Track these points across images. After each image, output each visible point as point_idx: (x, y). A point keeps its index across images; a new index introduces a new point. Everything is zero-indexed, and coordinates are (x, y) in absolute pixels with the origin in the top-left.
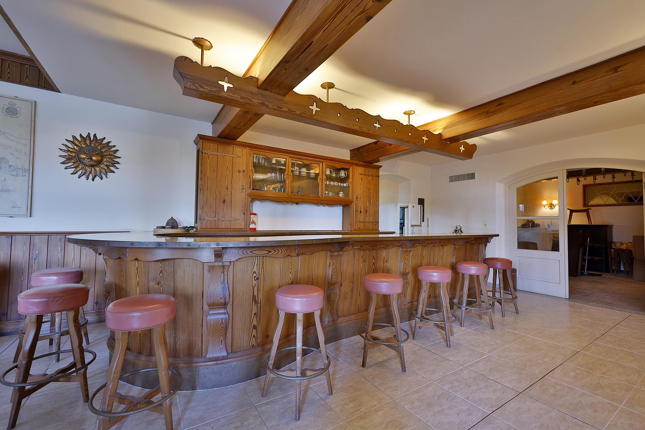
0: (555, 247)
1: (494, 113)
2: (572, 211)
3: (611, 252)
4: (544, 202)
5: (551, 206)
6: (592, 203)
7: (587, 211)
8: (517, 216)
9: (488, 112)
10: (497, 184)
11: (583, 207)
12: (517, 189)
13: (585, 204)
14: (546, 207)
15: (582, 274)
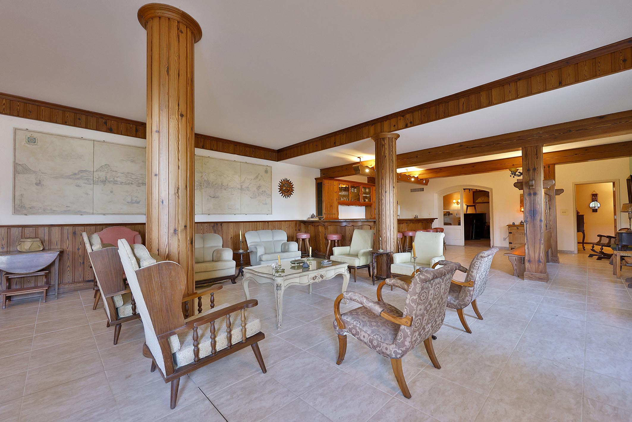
0: (459, 224)
1: (439, 172)
2: (468, 206)
3: (485, 227)
4: (454, 201)
5: (458, 203)
6: (477, 201)
7: (474, 206)
8: (444, 210)
9: (436, 172)
10: (435, 194)
11: (473, 204)
12: (443, 197)
13: (474, 203)
14: (455, 204)
15: (472, 239)
